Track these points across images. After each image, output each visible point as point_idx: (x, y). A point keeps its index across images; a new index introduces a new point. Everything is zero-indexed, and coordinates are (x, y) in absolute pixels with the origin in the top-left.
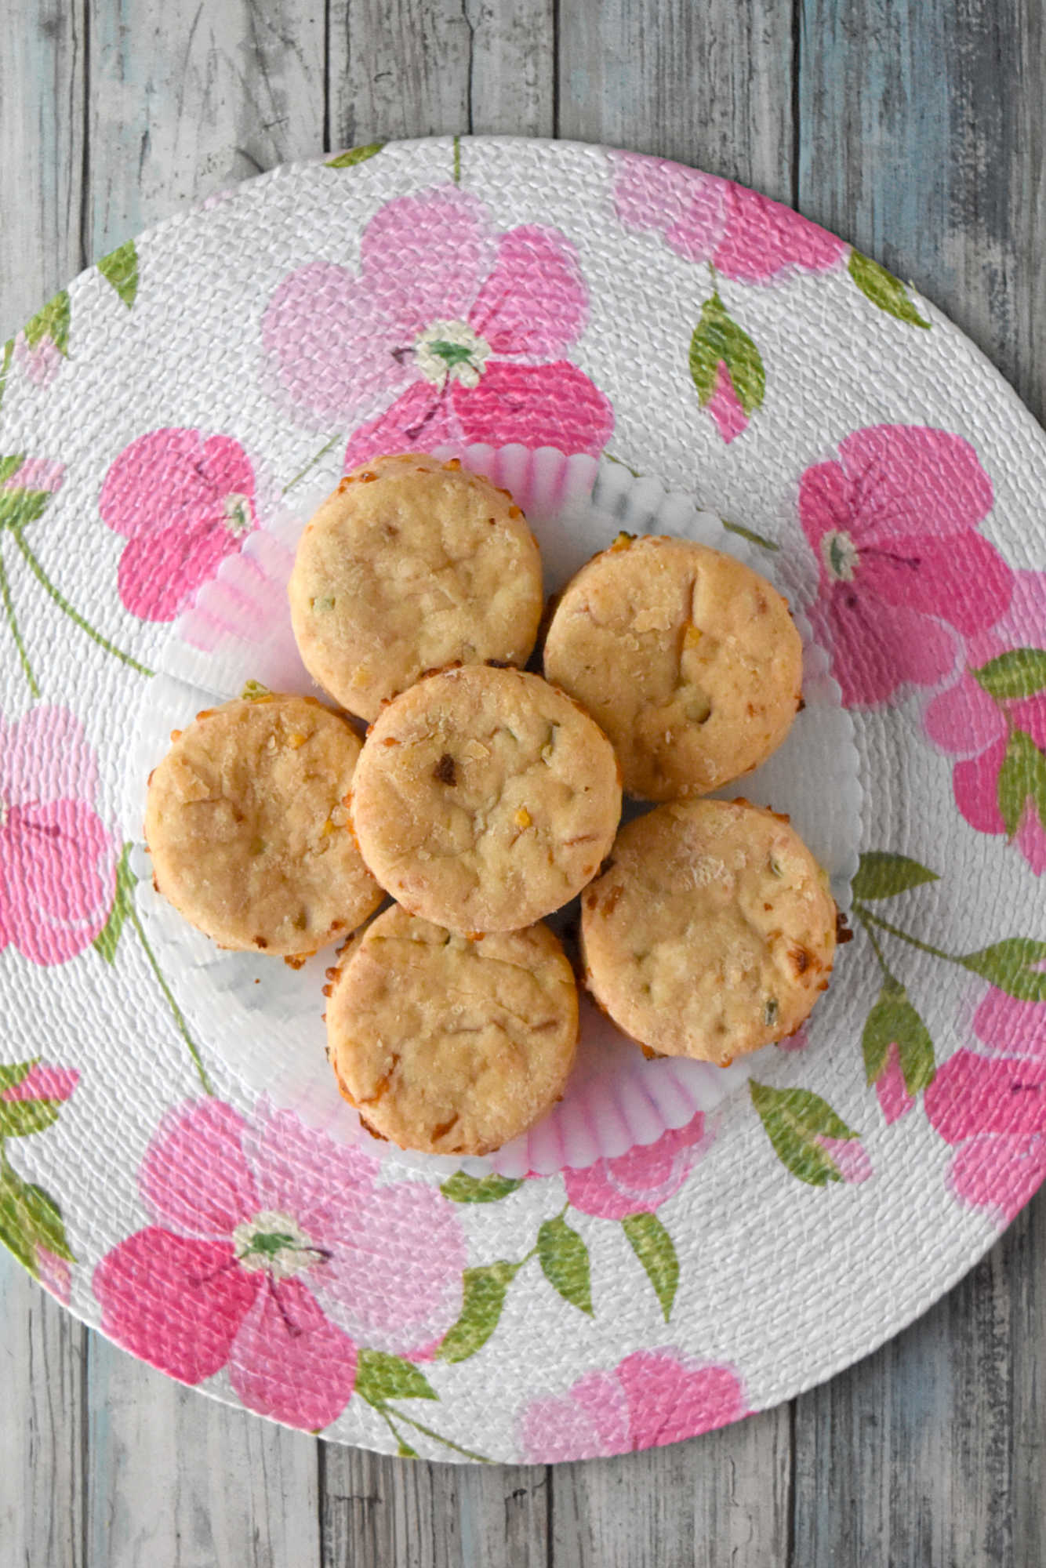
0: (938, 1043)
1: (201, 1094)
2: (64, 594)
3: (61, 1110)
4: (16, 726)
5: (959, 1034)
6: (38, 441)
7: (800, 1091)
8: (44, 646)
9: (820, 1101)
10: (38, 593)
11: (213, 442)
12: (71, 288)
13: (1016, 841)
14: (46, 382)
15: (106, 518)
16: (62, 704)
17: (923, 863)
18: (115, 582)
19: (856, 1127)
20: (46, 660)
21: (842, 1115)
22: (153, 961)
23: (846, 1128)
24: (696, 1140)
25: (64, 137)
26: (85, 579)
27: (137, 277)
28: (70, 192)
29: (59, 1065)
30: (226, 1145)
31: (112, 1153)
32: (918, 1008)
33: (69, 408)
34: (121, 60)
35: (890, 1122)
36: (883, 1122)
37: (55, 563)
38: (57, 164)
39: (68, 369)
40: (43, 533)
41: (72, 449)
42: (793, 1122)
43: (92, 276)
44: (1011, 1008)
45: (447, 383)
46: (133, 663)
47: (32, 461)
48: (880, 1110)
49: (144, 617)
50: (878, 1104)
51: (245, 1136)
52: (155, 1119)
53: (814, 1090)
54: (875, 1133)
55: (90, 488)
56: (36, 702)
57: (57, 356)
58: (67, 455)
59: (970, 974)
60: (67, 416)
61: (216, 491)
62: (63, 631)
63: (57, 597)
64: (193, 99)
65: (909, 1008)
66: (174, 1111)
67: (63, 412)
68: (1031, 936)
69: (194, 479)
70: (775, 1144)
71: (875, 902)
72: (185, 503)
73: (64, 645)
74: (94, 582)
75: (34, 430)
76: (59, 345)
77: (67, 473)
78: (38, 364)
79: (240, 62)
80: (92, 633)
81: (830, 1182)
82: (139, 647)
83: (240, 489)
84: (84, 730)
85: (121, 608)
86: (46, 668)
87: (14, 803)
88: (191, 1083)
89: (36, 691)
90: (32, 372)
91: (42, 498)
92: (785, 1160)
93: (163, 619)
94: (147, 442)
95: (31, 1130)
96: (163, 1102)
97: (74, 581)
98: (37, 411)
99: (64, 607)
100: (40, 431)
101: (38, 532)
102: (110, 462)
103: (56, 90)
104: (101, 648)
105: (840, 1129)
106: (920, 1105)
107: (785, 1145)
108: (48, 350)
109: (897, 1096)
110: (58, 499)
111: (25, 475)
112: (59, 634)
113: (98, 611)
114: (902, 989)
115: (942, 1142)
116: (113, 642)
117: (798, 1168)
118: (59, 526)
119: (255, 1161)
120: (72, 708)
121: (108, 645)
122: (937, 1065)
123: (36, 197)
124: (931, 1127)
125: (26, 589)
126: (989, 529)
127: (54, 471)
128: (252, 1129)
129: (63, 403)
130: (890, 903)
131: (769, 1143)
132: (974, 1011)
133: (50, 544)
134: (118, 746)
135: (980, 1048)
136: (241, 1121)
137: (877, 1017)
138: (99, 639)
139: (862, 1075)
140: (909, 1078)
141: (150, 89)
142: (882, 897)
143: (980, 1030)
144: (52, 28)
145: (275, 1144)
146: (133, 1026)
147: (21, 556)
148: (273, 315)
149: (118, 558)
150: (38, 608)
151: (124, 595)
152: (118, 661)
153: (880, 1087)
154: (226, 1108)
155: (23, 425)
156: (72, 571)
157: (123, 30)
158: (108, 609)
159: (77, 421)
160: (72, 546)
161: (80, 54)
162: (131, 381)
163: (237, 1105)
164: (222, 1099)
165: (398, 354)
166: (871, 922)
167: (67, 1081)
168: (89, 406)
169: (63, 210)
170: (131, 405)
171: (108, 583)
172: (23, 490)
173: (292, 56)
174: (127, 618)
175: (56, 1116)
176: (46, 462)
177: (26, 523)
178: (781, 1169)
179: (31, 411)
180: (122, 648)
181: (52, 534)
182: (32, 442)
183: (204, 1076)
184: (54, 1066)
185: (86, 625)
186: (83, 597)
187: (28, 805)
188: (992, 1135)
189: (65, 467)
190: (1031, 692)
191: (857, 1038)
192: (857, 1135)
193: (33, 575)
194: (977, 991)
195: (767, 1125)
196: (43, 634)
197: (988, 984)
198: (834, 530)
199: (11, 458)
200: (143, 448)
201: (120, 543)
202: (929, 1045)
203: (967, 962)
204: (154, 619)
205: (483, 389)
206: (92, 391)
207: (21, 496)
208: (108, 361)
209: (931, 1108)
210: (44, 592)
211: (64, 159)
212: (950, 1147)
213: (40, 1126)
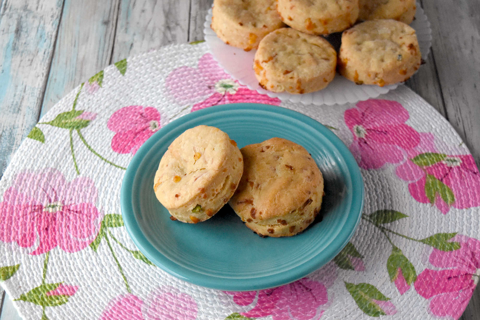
0: (416, 268)
1: (126, 293)
2: (92, 147)
3: (69, 299)
4: (69, 183)
5: (424, 264)
6: (89, 108)
7: (364, 283)
8: (83, 161)
9: (373, 287)
10: (83, 147)
11: (147, 109)
12: (105, 70)
13: (435, 205)
14: (93, 93)
15: (109, 127)
16: (87, 176)
17: (401, 212)
18: (110, 144)
19: (388, 296)
20: (83, 165)
21: (383, 292)
22: (112, 250)
23: (384, 297)
24: (325, 302)
25: (107, 45)
26: (100, 143)
27: (126, 68)
28: (107, 56)
29: (71, 284)
30: (134, 310)
31: (88, 314)
32: (407, 256)
33: (100, 99)
34: (126, 29)
35: (402, 294)
36: (399, 294)
37: (90, 138)
38: (103, 51)
39: (101, 90)
40: (87, 132)
41: (100, 110)
42: (363, 294)
43: (113, 67)
44: (443, 254)
45: (225, 93)
46: (114, 165)
47: (86, 112)
48: (397, 291)
49: (120, 153)
50: (396, 288)
51: (143, 307)
52: (107, 302)
53: (370, 283)
54: (396, 299)
55: (104, 120)
56: (78, 177)
57: (98, 86)
58: (98, 111)
59: (425, 245)
60: (99, 102)
61: (147, 121)
62: (91, 157)
63: (90, 148)
64: (147, 36)
65: (403, 256)
66: (115, 299)
67: (98, 101)
68: (446, 232)
69: (140, 118)
70: (357, 302)
71: (386, 224)
72: (136, 123)
73: (90, 161)
74: (103, 144)
75: (88, 104)
76: (99, 84)
77: (97, 116)
78: (91, 89)
79: (163, 29)
80: (101, 157)
81: (381, 316)
82: (117, 160)
83: (156, 119)
84: (94, 184)
85: (111, 150)
86: (83, 167)
87: (66, 204)
88: (123, 289)
89: (79, 173)
90: (89, 90)
91: (88, 122)
92: (361, 308)
93: (126, 153)
94: (125, 109)
95: (56, 305)
96: (111, 296)
97: (96, 144)
98: (89, 100)
99: (92, 151)
100: (90, 105)
101: (86, 131)
102: (112, 113)
103: (105, 35)
104: (104, 161)
105: (382, 298)
106: (413, 288)
107: (360, 302)
108: (95, 85)
109: (403, 285)
110: (94, 122)
111: (83, 116)
112: (88, 158)
113: (103, 151)
114: (400, 250)
115: (423, 299)
116: (108, 160)
117: (367, 311)
118: (93, 130)
119: (146, 315)
120: (90, 178)
121: (106, 160)
122: (417, 275)
123: (96, 57)
124: (418, 295)
125: (79, 146)
126: (408, 123)
127: (93, 115)
128: (146, 305)
129: (99, 98)
130: (391, 225)
131: (354, 302)
132: (428, 257)
133: (89, 134)
134: (106, 188)
135: (433, 268)
136: (142, 302)
137: (391, 259)
138: (103, 159)
139: (389, 279)
140: (407, 279)
141: (134, 34)
142: (388, 223)
143: (432, 262)
144: (106, 23)
145: (155, 309)
146: (102, 271)
147: (79, 137)
148: (169, 79)
149: (112, 138)
150: (83, 151)
151: (113, 147)
152: (109, 164)
153: (396, 283)
154: (136, 298)
155: (84, 103)
156: (96, 141)
157: (127, 23)
158: (107, 151)
159: (102, 103)
160: (97, 134)
161: (114, 28)
162: (121, 94)
163: (140, 296)
164: (134, 294)
165: (210, 87)
166: (385, 230)
167: (73, 290)
168: (107, 99)
169: (104, 60)
170: (121, 100)
171: (108, 144)
172: (82, 119)
173: (178, 27)
174: (114, 153)
175: (67, 301)
176: (90, 113)
177: (82, 128)
178: (360, 311)
179: (87, 100)
180: (111, 160)
181: (90, 131)
182: (87, 108)
183: (128, 286)
184: (69, 285)
185: (99, 155)
186: (99, 148)
187: (71, 205)
188: (443, 294)
189: (97, 114)
190: (432, 164)
191: (385, 267)
192: (389, 299)
193: (82, 142)
194: (429, 250)
195: (353, 296)
196: (83, 158)
197: (432, 248)
198: (357, 125)
199: (79, 111)
200: (124, 110)
201: (113, 134)
202: (413, 268)
203: (423, 241)
204: (123, 153)
205: (237, 95)
206: (108, 96)
207: (81, 121)
208: (115, 88)
209: (417, 288)
210: (85, 147)
211: (106, 49)
212: (427, 300)
213: (60, 304)
